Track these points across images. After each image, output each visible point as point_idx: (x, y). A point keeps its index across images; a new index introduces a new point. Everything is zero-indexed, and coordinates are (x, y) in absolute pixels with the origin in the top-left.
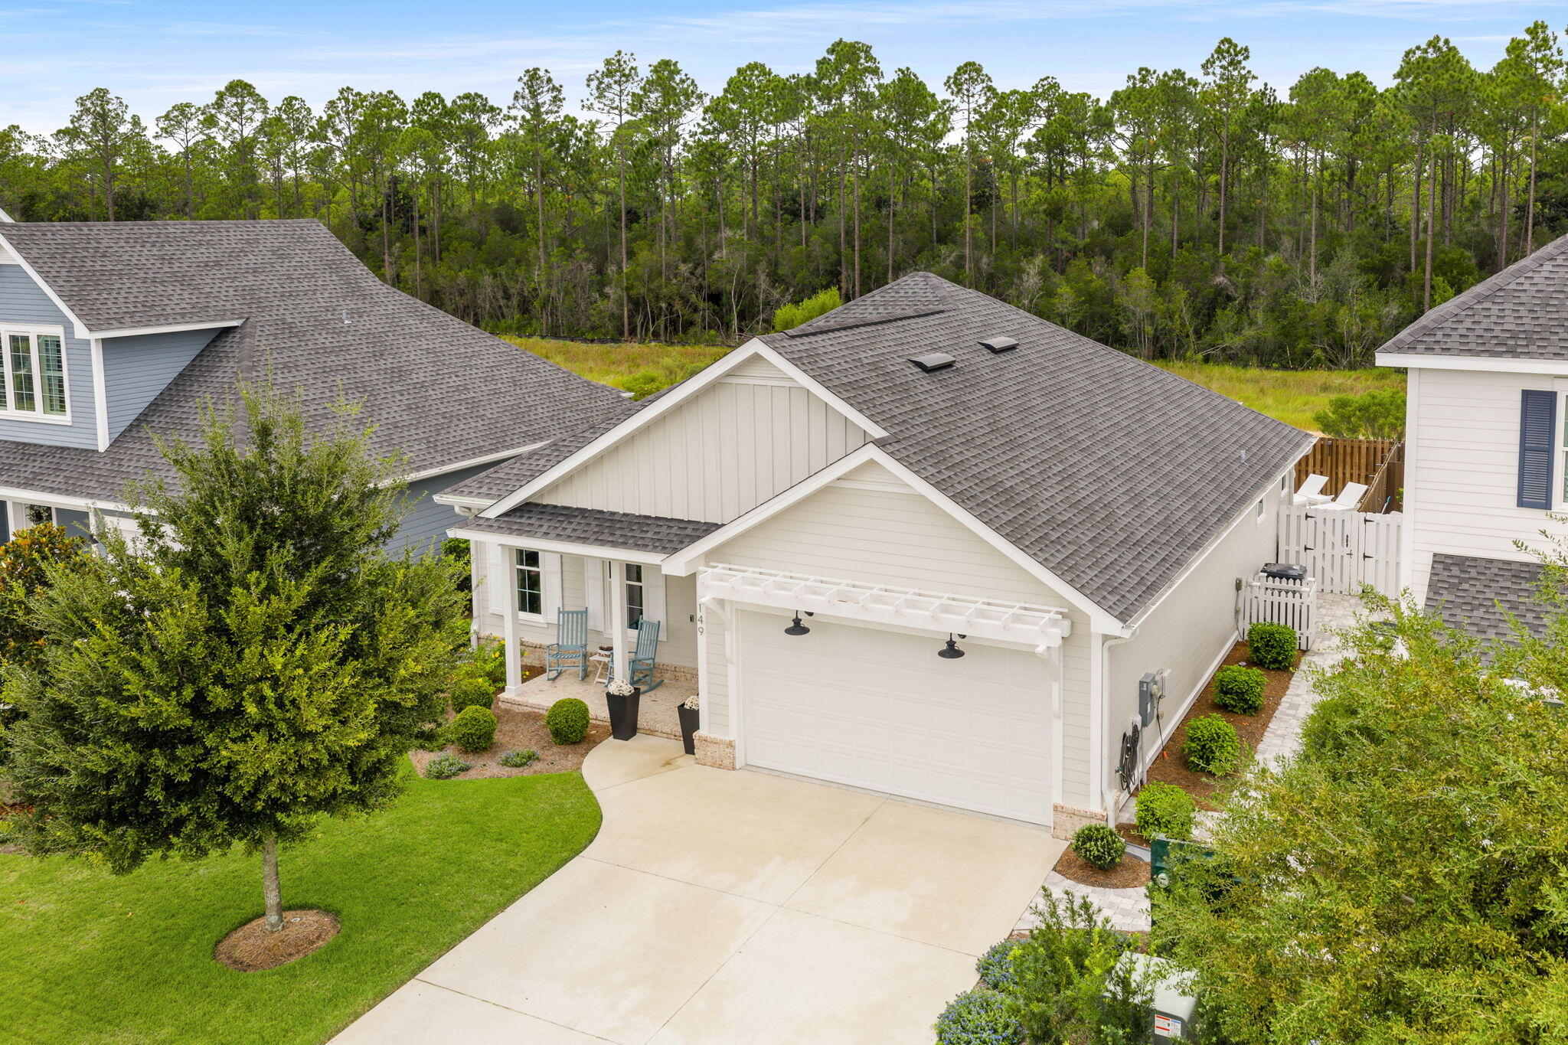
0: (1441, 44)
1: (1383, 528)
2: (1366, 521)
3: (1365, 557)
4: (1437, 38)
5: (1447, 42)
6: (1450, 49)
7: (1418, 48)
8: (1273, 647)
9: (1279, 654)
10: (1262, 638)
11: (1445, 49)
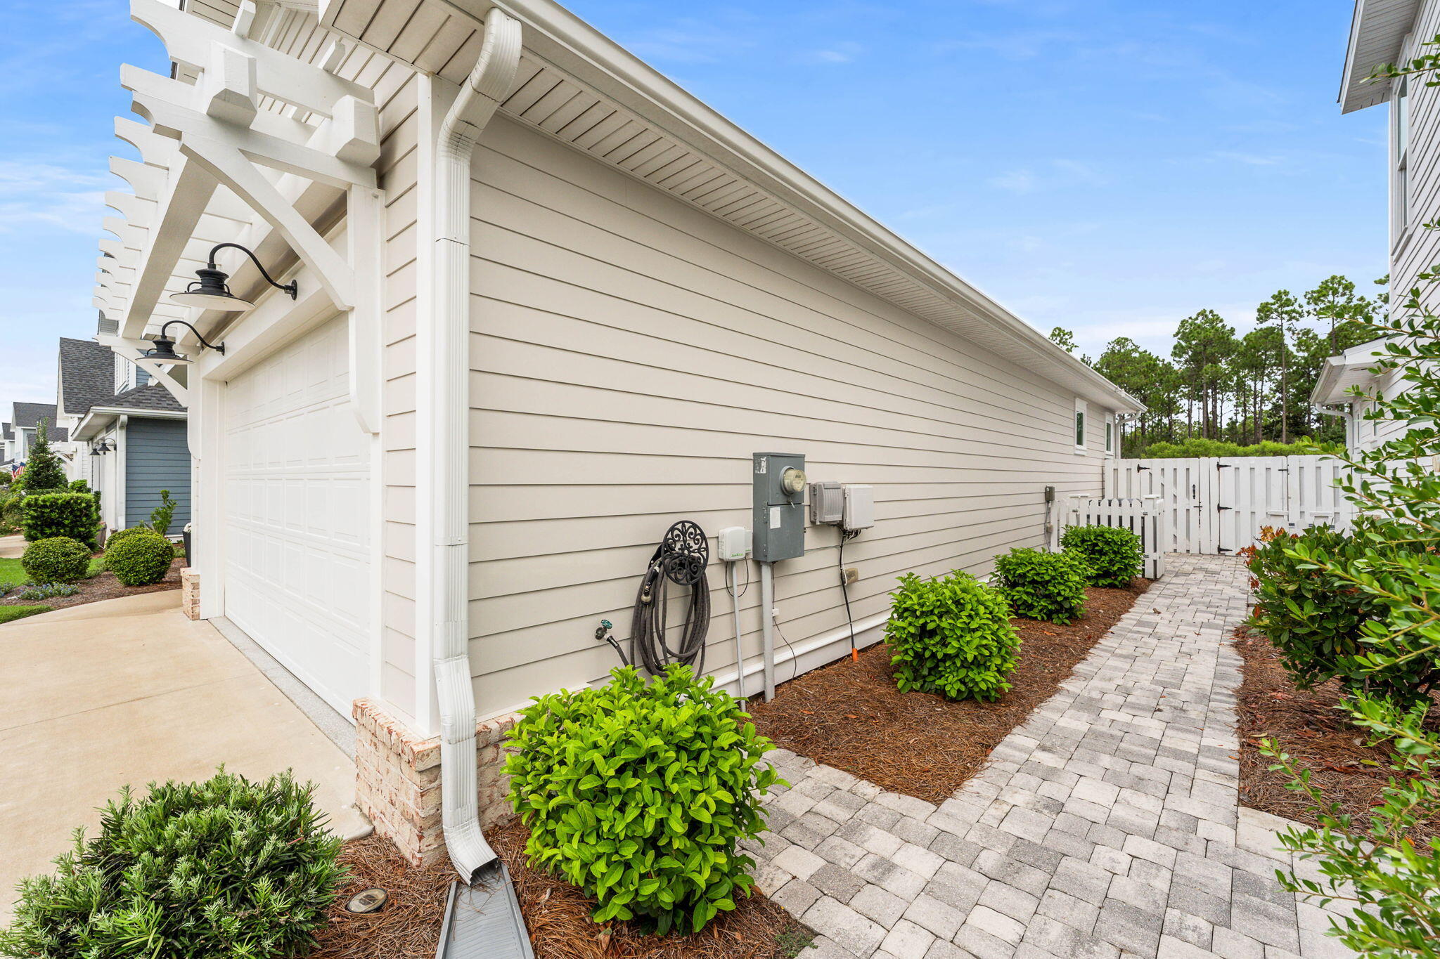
0: (1208, 313)
1: (1244, 474)
2: (1219, 466)
3: (1220, 508)
4: (1205, 311)
5: (1211, 312)
6: (1213, 316)
7: (1190, 318)
8: (1101, 552)
9: (1111, 562)
10: (1083, 541)
11: (1210, 317)
